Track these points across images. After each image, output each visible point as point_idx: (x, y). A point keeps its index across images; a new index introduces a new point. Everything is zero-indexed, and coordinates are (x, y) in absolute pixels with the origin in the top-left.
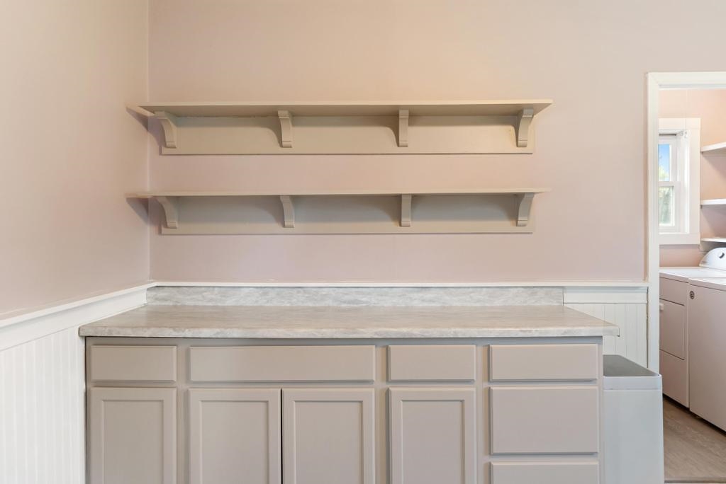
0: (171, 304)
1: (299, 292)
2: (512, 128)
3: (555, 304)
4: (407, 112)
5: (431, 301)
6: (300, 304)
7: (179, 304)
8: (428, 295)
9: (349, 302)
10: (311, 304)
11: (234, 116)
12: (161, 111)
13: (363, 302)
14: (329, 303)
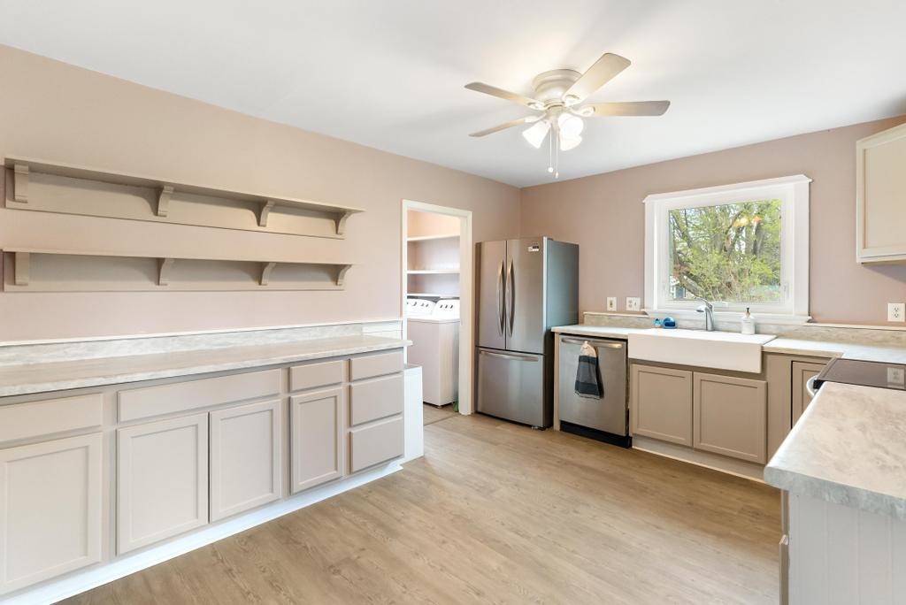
0: (21, 363)
1: (173, 340)
2: (333, 222)
3: (359, 334)
4: (273, 203)
5: (282, 339)
6: (175, 351)
7: (31, 363)
8: (281, 335)
9: (220, 345)
10: (185, 349)
11: (103, 181)
12: (25, 165)
13: (231, 344)
14: (203, 347)
